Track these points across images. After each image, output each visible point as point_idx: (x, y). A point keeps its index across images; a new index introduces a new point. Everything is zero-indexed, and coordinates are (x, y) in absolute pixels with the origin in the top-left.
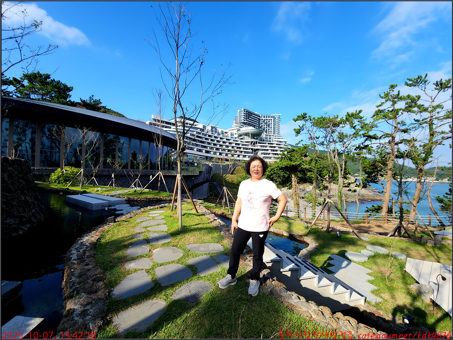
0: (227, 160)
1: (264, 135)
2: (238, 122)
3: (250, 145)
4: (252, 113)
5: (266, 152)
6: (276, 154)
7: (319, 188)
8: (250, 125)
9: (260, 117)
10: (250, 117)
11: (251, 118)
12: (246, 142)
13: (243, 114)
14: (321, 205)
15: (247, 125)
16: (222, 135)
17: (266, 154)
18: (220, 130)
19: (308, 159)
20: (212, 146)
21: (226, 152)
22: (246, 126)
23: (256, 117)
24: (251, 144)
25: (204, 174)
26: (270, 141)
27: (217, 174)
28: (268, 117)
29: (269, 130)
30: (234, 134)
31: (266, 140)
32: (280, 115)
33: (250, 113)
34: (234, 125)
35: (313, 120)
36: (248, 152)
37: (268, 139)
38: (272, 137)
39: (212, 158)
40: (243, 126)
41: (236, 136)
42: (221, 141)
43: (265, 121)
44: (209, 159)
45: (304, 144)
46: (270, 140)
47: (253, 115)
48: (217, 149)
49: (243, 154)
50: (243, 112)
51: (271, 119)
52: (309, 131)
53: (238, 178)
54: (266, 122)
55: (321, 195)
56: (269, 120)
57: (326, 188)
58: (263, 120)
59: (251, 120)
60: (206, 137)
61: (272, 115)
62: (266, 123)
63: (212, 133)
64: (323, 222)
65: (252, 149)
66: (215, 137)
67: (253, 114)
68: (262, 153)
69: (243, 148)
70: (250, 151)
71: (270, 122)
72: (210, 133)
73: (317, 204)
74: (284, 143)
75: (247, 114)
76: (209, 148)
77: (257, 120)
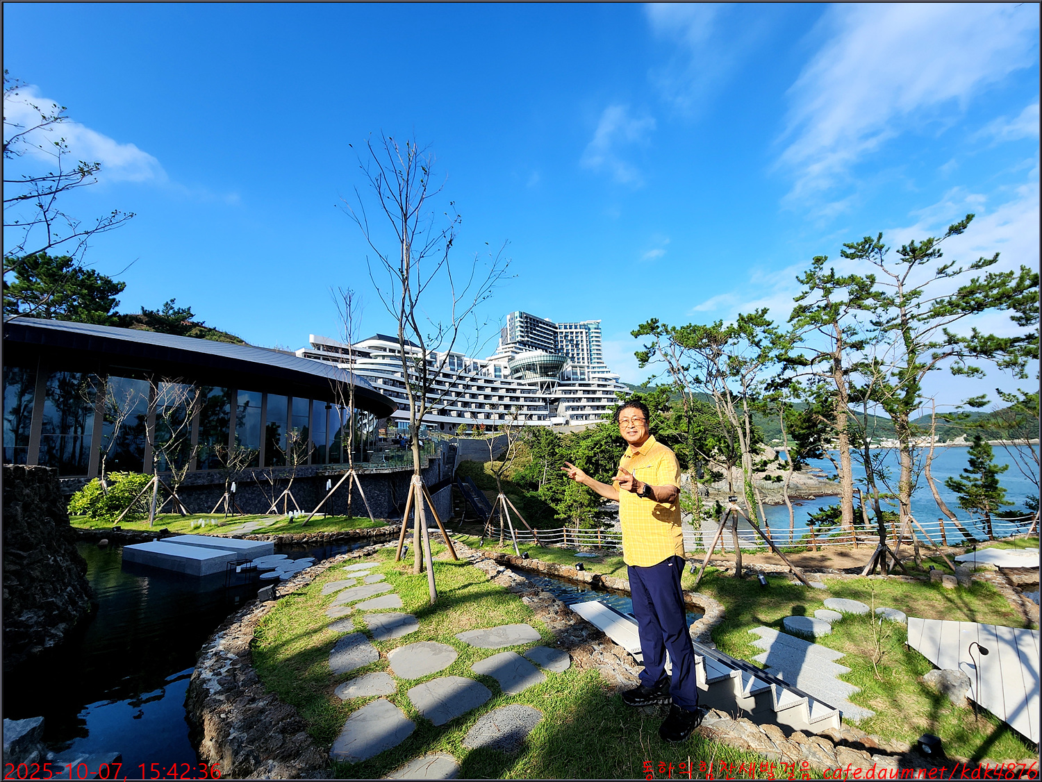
0: (489, 428)
1: (568, 367)
2: (509, 342)
3: (540, 391)
4: (537, 321)
5: (576, 404)
6: (598, 407)
7: (702, 477)
8: (537, 347)
9: (556, 328)
10: (535, 330)
11: (538, 331)
12: (530, 385)
13: (519, 324)
14: (711, 516)
15: (529, 347)
16: (475, 372)
17: (578, 408)
18: (468, 361)
19: (671, 414)
20: (453, 397)
21: (487, 409)
22: (527, 348)
23: (548, 329)
24: (542, 387)
25: (439, 465)
26: (584, 379)
27: (467, 462)
28: (573, 327)
29: (578, 354)
30: (502, 368)
31: (575, 377)
32: (598, 321)
33: (534, 320)
34: (501, 347)
35: (673, 332)
36: (536, 408)
37: (579, 374)
38: (586, 370)
39: (454, 425)
40: (520, 349)
41: (507, 372)
42: (473, 386)
43: (566, 336)
44: (447, 428)
45: (659, 385)
46: (582, 377)
47: (540, 325)
48: (465, 404)
49: (525, 411)
50: (519, 319)
51: (581, 332)
52: (666, 355)
53: (519, 468)
54: (569, 338)
55: (707, 494)
56: (577, 333)
57: (717, 477)
58: (564, 334)
59: (538, 335)
60: (437, 378)
61: (582, 323)
62: (571, 340)
63: (451, 370)
64: (722, 555)
65: (544, 400)
66: (460, 378)
67: (541, 323)
68: (567, 408)
69: (525, 398)
70: (541, 403)
71: (580, 337)
72: (447, 370)
73: (702, 515)
74: (613, 382)
75: (527, 322)
76: (445, 402)
77: (551, 335)
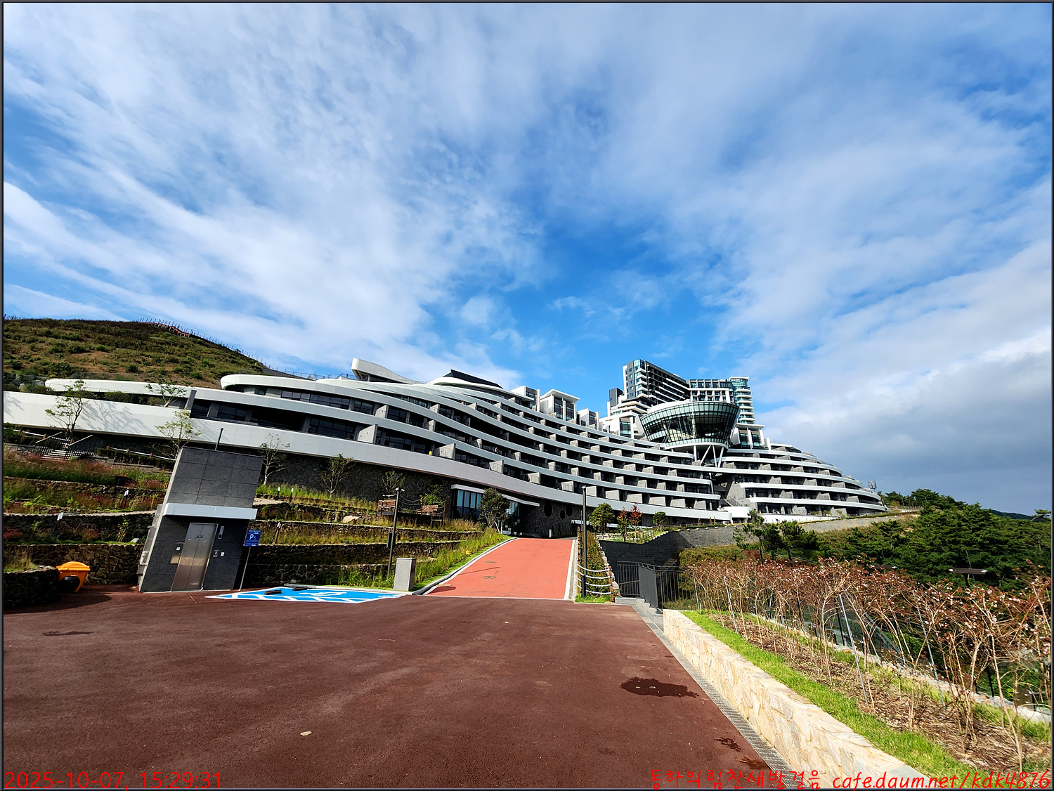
2: (628, 399)
3: (697, 460)
5: (760, 485)
9: (688, 386)
12: (680, 450)
24: (700, 455)
26: (762, 448)
31: (745, 443)
32: (744, 378)
36: (698, 488)
37: (751, 440)
39: (570, 506)
41: (640, 430)
43: (703, 397)
46: (758, 443)
48: (585, 472)
50: (640, 369)
58: (699, 394)
63: (558, 418)
65: (706, 475)
68: (749, 492)
69: (678, 470)
70: (703, 481)
72: (553, 417)
75: (650, 374)
76: (552, 465)
77: (681, 394)
